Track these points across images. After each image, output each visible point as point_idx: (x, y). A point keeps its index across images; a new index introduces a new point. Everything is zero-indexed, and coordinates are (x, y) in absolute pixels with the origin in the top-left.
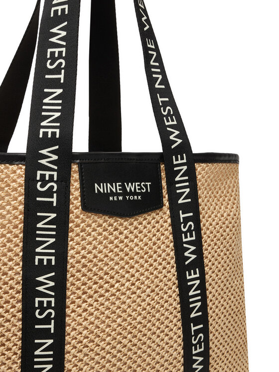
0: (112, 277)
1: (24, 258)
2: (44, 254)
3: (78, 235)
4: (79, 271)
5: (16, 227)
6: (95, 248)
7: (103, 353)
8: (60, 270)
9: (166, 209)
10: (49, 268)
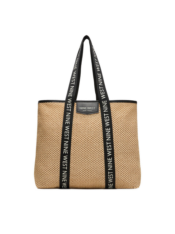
0: (83, 128)
1: (63, 123)
2: (67, 122)
3: (75, 118)
4: (75, 126)
5: (62, 116)
6: (79, 121)
7: (80, 146)
8: (71, 125)
9: (100, 113)
10: (68, 125)
